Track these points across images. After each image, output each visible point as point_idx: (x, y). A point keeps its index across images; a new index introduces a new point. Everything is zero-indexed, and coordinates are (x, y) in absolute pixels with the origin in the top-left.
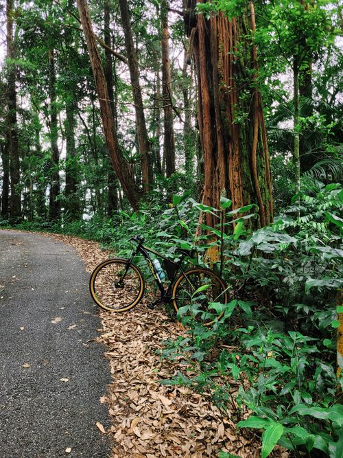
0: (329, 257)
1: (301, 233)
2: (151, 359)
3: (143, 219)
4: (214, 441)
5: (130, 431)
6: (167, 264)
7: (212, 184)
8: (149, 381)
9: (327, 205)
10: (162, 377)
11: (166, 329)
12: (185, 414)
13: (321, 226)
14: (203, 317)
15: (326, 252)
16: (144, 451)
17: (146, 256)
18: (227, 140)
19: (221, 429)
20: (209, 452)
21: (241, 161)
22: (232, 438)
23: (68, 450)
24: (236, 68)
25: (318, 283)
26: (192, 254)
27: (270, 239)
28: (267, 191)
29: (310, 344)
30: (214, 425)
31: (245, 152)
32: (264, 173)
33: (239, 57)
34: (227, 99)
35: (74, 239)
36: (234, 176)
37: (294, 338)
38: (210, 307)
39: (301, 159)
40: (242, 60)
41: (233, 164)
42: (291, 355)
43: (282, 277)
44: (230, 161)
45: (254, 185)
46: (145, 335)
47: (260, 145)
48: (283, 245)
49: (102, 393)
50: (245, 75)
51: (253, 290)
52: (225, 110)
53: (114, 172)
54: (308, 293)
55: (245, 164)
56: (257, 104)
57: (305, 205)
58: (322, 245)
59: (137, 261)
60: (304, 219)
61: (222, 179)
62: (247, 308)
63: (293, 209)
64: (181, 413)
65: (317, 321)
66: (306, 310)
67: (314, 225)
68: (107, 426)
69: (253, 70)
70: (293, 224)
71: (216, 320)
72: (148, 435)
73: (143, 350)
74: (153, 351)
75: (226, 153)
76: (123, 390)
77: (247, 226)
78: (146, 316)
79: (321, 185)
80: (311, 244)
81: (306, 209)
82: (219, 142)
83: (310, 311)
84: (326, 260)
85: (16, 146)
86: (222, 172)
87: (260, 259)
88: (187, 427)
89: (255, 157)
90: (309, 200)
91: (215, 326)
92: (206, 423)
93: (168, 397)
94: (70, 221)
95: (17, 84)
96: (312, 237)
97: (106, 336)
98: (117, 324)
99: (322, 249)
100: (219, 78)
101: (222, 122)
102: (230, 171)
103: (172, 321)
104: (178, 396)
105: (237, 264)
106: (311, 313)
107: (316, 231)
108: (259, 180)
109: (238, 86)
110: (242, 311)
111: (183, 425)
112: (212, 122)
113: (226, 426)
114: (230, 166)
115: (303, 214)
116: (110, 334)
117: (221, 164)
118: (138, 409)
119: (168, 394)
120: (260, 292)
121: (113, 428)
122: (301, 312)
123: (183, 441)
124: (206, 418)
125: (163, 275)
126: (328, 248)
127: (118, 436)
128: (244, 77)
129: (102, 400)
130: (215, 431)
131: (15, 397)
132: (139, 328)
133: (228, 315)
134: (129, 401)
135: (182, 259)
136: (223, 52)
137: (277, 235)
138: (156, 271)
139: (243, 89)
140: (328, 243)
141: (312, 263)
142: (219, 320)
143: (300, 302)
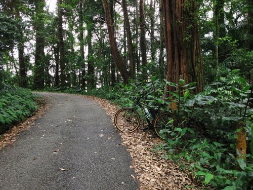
0: (234, 107)
1: (219, 96)
2: (148, 153)
3: (131, 88)
4: (181, 184)
5: (145, 178)
6: (151, 110)
7: (172, 71)
8: (149, 161)
9: (232, 82)
10: (155, 160)
11: (152, 141)
12: (167, 174)
13: (229, 93)
14: (171, 134)
15: (232, 105)
16: (153, 185)
17: (141, 107)
18: (180, 49)
19: (184, 180)
20: (180, 187)
21: (187, 59)
22: (189, 184)
23: (123, 183)
24: (185, 13)
25: (228, 119)
26: (164, 106)
27: (203, 99)
28: (200, 74)
29: (223, 147)
30: (181, 178)
31: (189, 54)
32: (199, 65)
33: (186, 7)
34: (180, 28)
35: (95, 98)
36: (184, 67)
37: (216, 145)
38: (175, 130)
39: (219, 58)
40: (188, 8)
41: (183, 61)
42: (214, 152)
43: (210, 117)
44: (182, 59)
45: (194, 71)
46: (143, 143)
47: (197, 51)
48: (210, 101)
49: (130, 165)
50: (190, 16)
51: (194, 124)
52: (179, 34)
53: (114, 63)
54: (222, 125)
55: (189, 61)
56: (196, 30)
57: (221, 81)
58: (230, 102)
59: (137, 109)
60: (221, 89)
61: (177, 68)
62: (192, 131)
63: (215, 84)
64: (166, 173)
65: (227, 137)
66: (222, 132)
67: (226, 92)
68: (136, 176)
69: (194, 13)
70: (215, 91)
71: (177, 136)
72: (153, 180)
73: (144, 149)
74: (148, 149)
75: (179, 56)
76: (138, 164)
77: (190, 92)
78: (141, 135)
79: (229, 70)
80: (224, 101)
81: (221, 84)
82: (176, 50)
83: (223, 133)
84: (232, 109)
85: (63, 50)
86: (177, 65)
87: (197, 108)
88: (170, 178)
89: (195, 57)
90: (223, 79)
91: (177, 139)
92: (177, 178)
93: (159, 167)
94: (91, 89)
95: (63, 17)
96: (225, 98)
97: (125, 142)
98: (129, 138)
99: (231, 103)
100: (176, 17)
101: (177, 39)
102: (181, 64)
103: (154, 137)
104: (163, 167)
105: (186, 111)
106: (224, 134)
107: (227, 95)
108: (196, 68)
109: (186, 21)
110: (189, 133)
111: (167, 178)
112: (172, 39)
113: (186, 179)
114: (182, 62)
115: (220, 86)
116: (127, 142)
117: (177, 61)
118: (147, 171)
119: (159, 166)
120: (197, 125)
121: (138, 177)
122: (219, 133)
123: (169, 183)
124: (177, 176)
125: (149, 116)
126: (233, 103)
127: (141, 180)
128: (189, 17)
129: (131, 167)
130: (181, 180)
131: (95, 164)
132: (139, 140)
133: (183, 134)
134: (142, 168)
135: (159, 108)
136: (178, 5)
137: (207, 97)
138: (146, 114)
139: (189, 23)
140: (233, 101)
141: (224, 110)
142: (179, 136)
143: (218, 129)
